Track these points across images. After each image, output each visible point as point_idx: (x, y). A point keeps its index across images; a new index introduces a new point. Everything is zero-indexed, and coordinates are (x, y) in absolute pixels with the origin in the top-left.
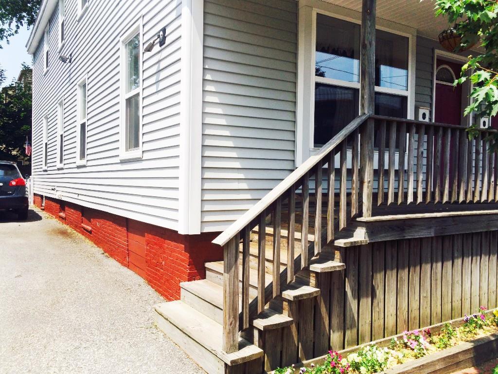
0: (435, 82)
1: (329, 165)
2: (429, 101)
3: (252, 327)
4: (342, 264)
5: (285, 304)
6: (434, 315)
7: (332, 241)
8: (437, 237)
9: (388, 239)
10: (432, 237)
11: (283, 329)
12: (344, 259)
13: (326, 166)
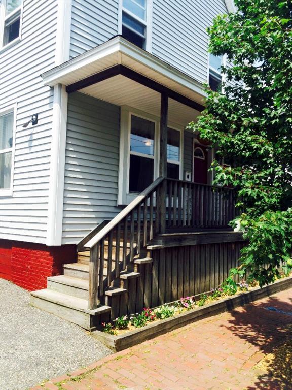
0: (194, 157)
1: (144, 205)
2: (190, 168)
3: (104, 295)
4: (150, 259)
5: (122, 281)
6: (196, 289)
7: (146, 247)
8: (197, 245)
9: (174, 246)
10: (195, 246)
11: (120, 295)
12: (151, 257)
13: (143, 205)
